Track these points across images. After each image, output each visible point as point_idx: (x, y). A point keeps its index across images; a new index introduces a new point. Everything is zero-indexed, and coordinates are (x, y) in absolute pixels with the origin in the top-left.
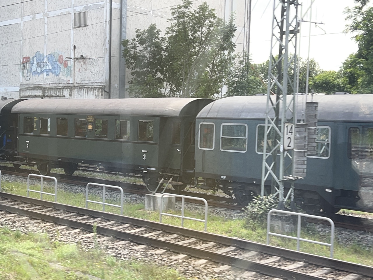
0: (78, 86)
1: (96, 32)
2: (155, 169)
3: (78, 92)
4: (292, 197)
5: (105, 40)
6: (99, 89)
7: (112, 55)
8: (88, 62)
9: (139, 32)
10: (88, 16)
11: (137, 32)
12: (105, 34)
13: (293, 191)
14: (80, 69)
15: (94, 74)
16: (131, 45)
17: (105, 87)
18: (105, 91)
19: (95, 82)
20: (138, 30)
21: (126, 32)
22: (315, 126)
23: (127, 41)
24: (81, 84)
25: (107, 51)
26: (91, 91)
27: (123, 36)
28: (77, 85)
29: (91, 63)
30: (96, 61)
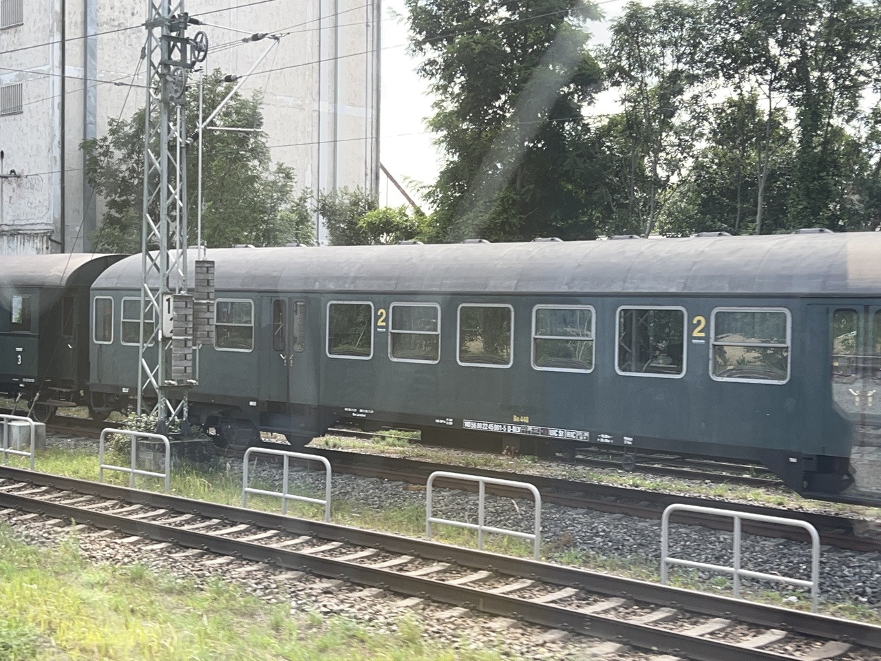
0: (7, 231)
1: (37, 126)
2: (33, 381)
3: (8, 242)
4: (185, 414)
5: (52, 140)
6: (43, 237)
7: (66, 169)
8: (24, 183)
9: (115, 124)
10: (24, 94)
11: (110, 124)
12: (52, 128)
13: (186, 404)
14: (11, 197)
15: (35, 207)
16: (101, 151)
17: (53, 231)
18: (52, 241)
19: (37, 222)
20: (113, 120)
21: (95, 124)
22: (208, 298)
23: (94, 142)
24: (14, 227)
25: (56, 161)
26: (29, 241)
27: (88, 131)
28: (6, 228)
29: (29, 185)
30: (37, 182)
